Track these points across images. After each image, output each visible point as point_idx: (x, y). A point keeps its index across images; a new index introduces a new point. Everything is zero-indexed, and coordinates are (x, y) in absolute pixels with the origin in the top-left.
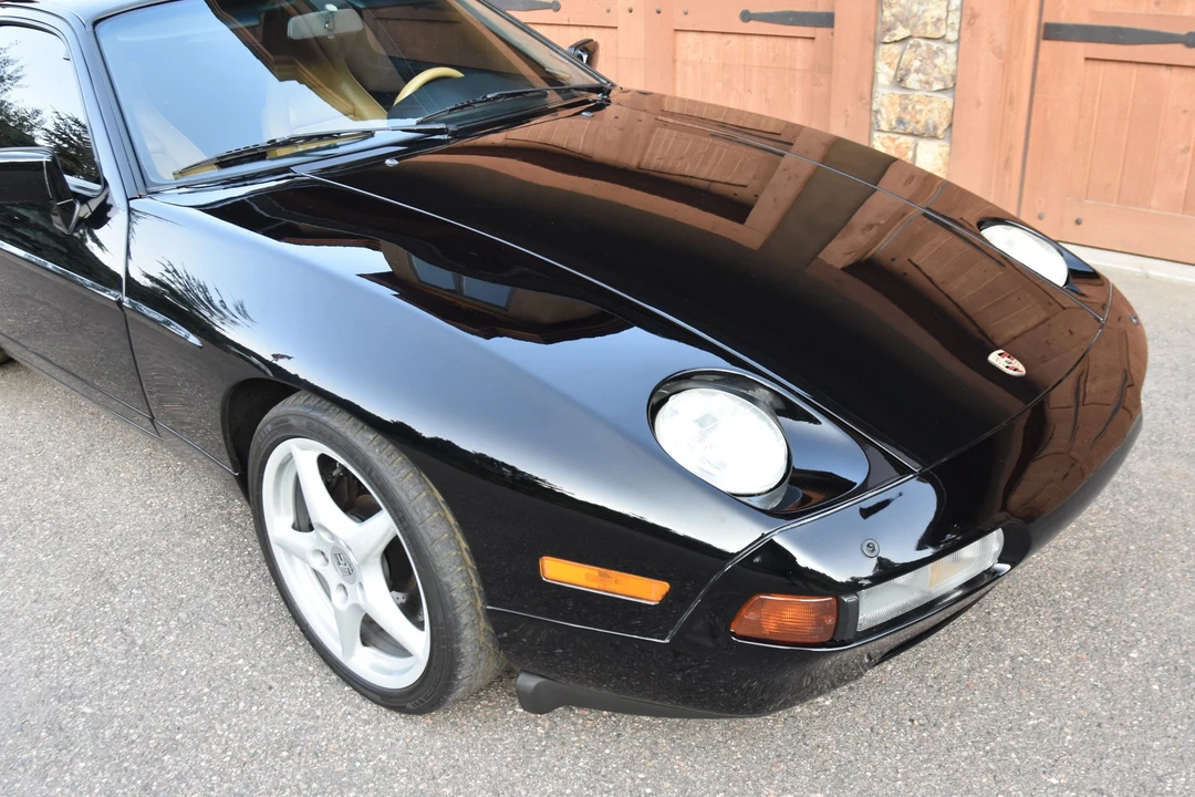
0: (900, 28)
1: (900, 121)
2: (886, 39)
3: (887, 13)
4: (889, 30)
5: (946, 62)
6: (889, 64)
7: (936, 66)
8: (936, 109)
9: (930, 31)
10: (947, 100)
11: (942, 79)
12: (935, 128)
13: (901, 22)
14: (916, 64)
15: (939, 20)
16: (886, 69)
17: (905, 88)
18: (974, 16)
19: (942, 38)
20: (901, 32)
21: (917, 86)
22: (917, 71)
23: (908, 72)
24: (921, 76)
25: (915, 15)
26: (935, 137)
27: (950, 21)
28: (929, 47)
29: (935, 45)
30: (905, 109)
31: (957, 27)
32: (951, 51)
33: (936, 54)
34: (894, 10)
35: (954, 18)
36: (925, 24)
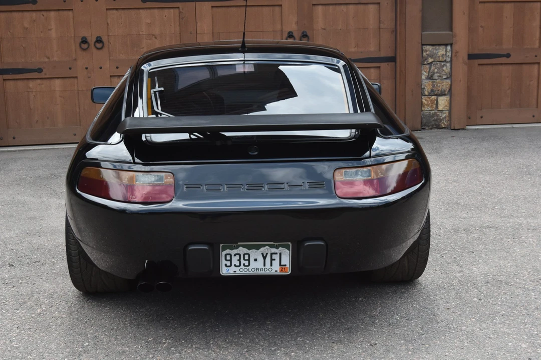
0: (429, 59)
1: (432, 91)
2: (425, 63)
3: (424, 54)
4: (426, 60)
5: (447, 68)
6: (426, 72)
7: (443, 70)
8: (445, 85)
9: (441, 59)
10: (449, 81)
11: (446, 75)
12: (445, 91)
13: (430, 57)
14: (436, 70)
15: (443, 55)
16: (425, 73)
17: (433, 79)
18: (457, 52)
19: (445, 61)
20: (430, 60)
21: (437, 78)
22: (437, 73)
23: (434, 73)
24: (438, 74)
25: (435, 54)
26: (445, 95)
27: (447, 55)
28: (441, 64)
29: (443, 64)
30: (433, 86)
31: (450, 56)
32: (448, 65)
33: (443, 66)
34: (427, 53)
35: (449, 54)
36: (439, 57)
